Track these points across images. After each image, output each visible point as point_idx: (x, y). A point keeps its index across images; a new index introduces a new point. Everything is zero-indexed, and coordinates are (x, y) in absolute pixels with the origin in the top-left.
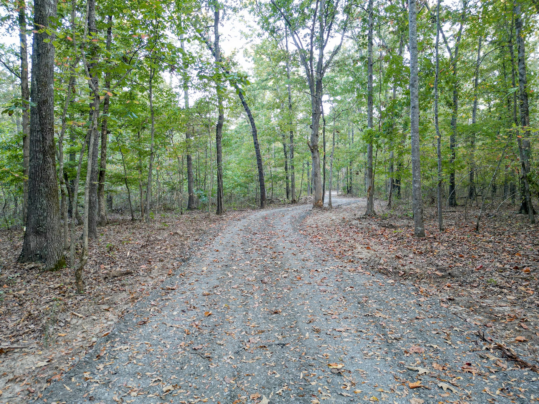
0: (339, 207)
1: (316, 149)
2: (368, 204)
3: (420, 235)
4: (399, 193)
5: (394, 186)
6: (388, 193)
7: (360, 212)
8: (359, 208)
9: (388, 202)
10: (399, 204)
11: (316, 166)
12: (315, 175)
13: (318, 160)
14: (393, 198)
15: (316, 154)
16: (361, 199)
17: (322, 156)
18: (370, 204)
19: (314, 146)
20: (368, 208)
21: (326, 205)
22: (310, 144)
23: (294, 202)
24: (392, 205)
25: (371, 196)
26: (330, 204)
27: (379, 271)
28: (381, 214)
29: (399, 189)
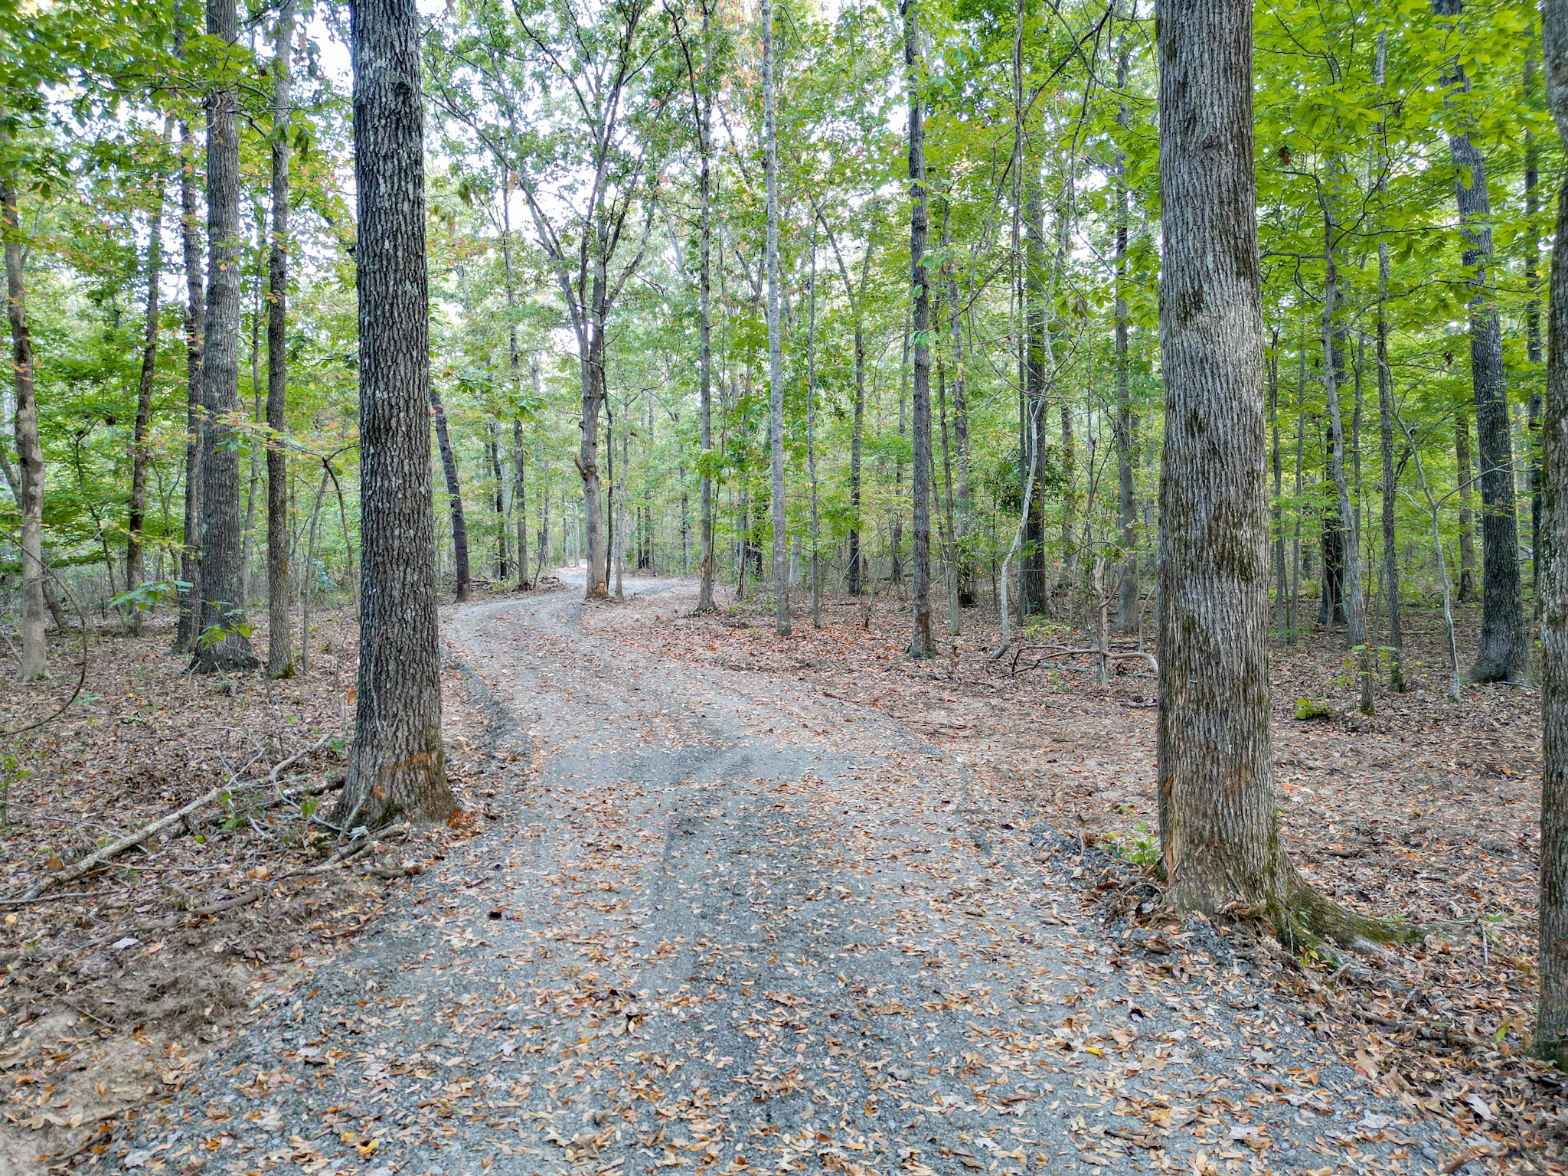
0: (634, 597)
1: (594, 474)
2: (703, 590)
3: (785, 633)
4: (759, 568)
5: (748, 553)
6: (737, 569)
7: (684, 607)
8: (681, 600)
9: (737, 588)
10: (757, 591)
11: (593, 510)
12: (592, 529)
13: (597, 497)
14: (748, 579)
15: (593, 485)
16: (675, 581)
17: (605, 488)
18: (707, 589)
19: (588, 467)
20: (702, 598)
21: (612, 594)
22: (581, 463)
23: (524, 586)
24: (745, 592)
25: (708, 573)
26: (619, 591)
27: (731, 667)
28: (727, 608)
29: (759, 560)
